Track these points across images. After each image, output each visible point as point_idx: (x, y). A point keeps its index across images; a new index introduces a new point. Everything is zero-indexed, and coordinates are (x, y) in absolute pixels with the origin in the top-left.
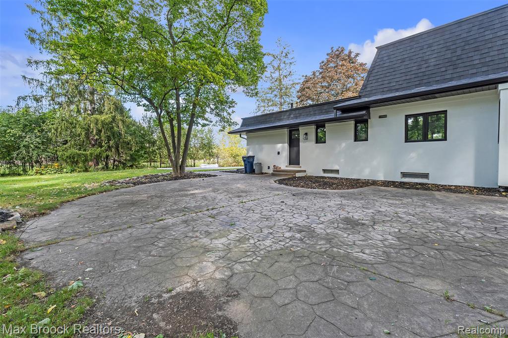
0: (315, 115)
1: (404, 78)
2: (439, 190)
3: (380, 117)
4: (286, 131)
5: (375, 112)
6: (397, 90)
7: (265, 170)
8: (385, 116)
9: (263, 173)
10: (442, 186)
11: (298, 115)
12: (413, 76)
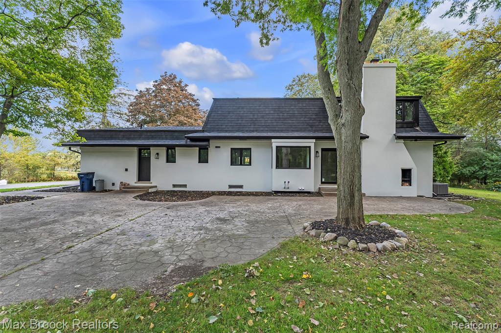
0: (166, 139)
1: (230, 124)
2: (249, 195)
3: (216, 147)
4: (136, 149)
5: (213, 143)
6: (226, 131)
7: (109, 187)
8: (219, 147)
9: (106, 191)
10: (250, 192)
11: (150, 137)
12: (235, 124)
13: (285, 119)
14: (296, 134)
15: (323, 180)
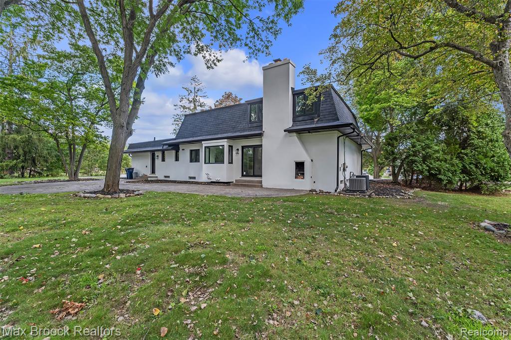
2: (200, 184)
3: (183, 150)
5: (181, 147)
13: (219, 124)
14: (219, 136)
15: (245, 173)
